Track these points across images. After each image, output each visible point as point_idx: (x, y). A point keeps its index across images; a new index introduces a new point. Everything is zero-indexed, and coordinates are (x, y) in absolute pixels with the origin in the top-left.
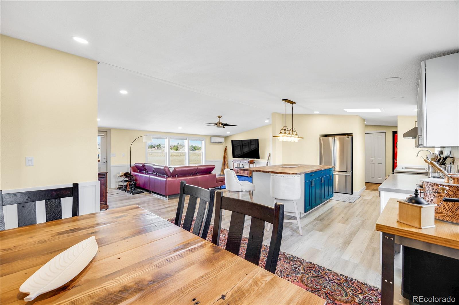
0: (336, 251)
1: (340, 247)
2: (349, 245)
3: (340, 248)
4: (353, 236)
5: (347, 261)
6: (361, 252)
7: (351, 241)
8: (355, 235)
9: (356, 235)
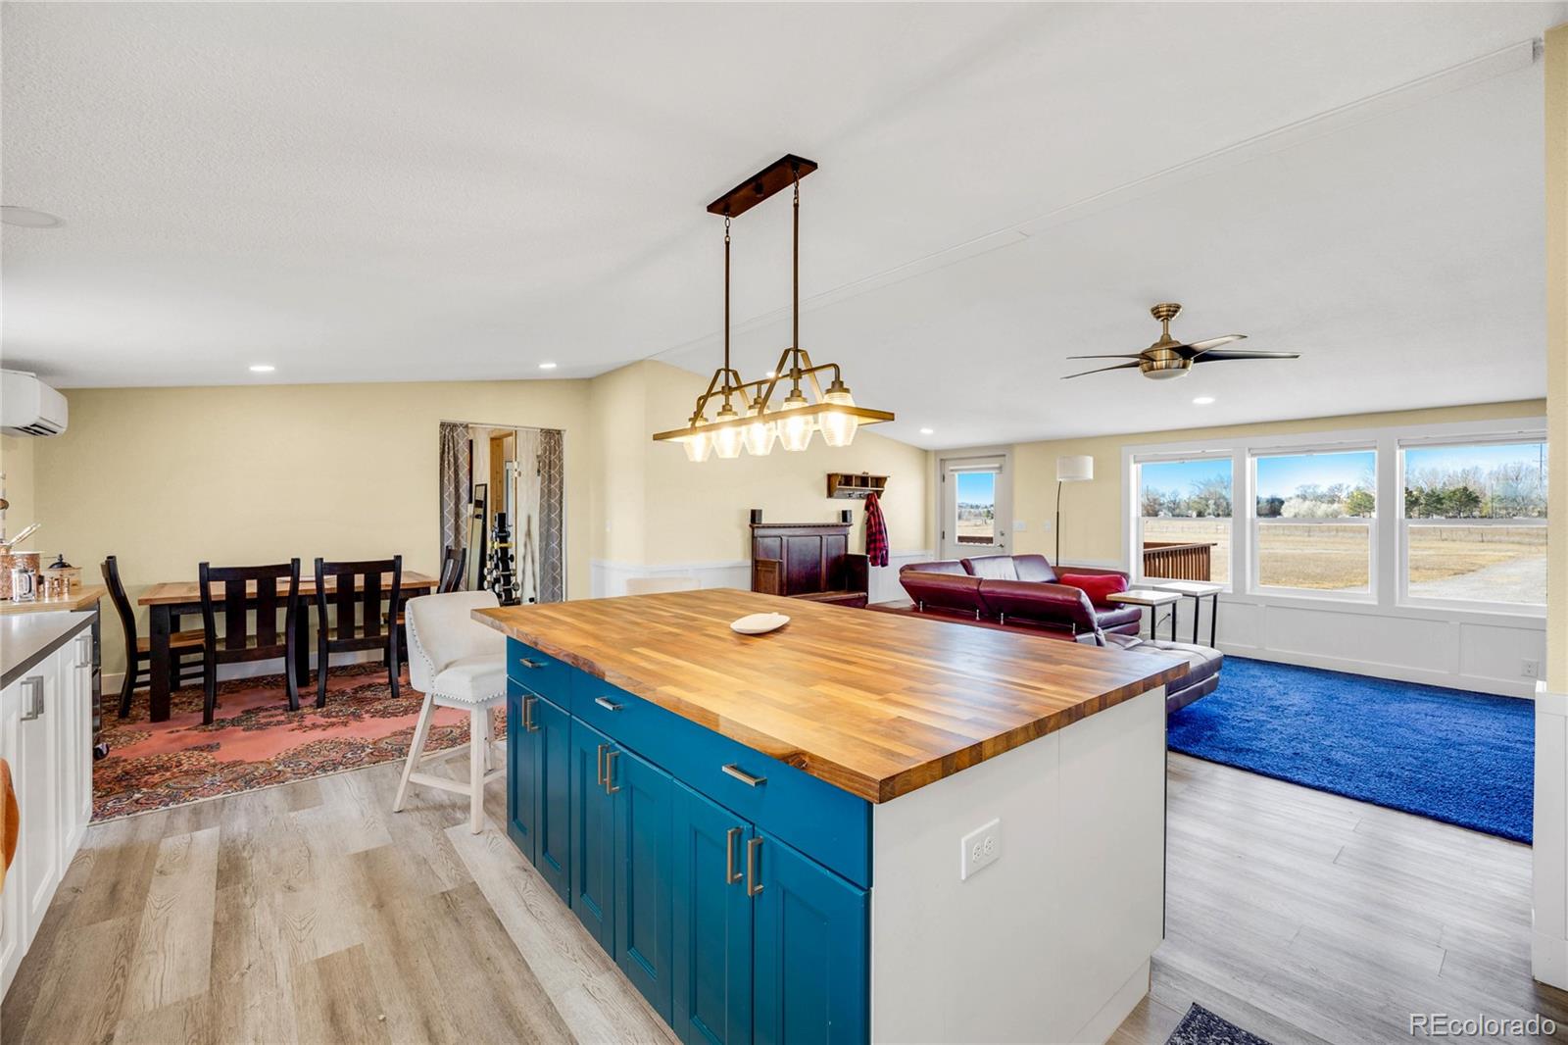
0: (248, 834)
1: (244, 847)
2: (219, 871)
3: (241, 847)
4: (224, 916)
5: (198, 829)
6: (161, 872)
7: (217, 889)
8: (216, 923)
9: (210, 927)
